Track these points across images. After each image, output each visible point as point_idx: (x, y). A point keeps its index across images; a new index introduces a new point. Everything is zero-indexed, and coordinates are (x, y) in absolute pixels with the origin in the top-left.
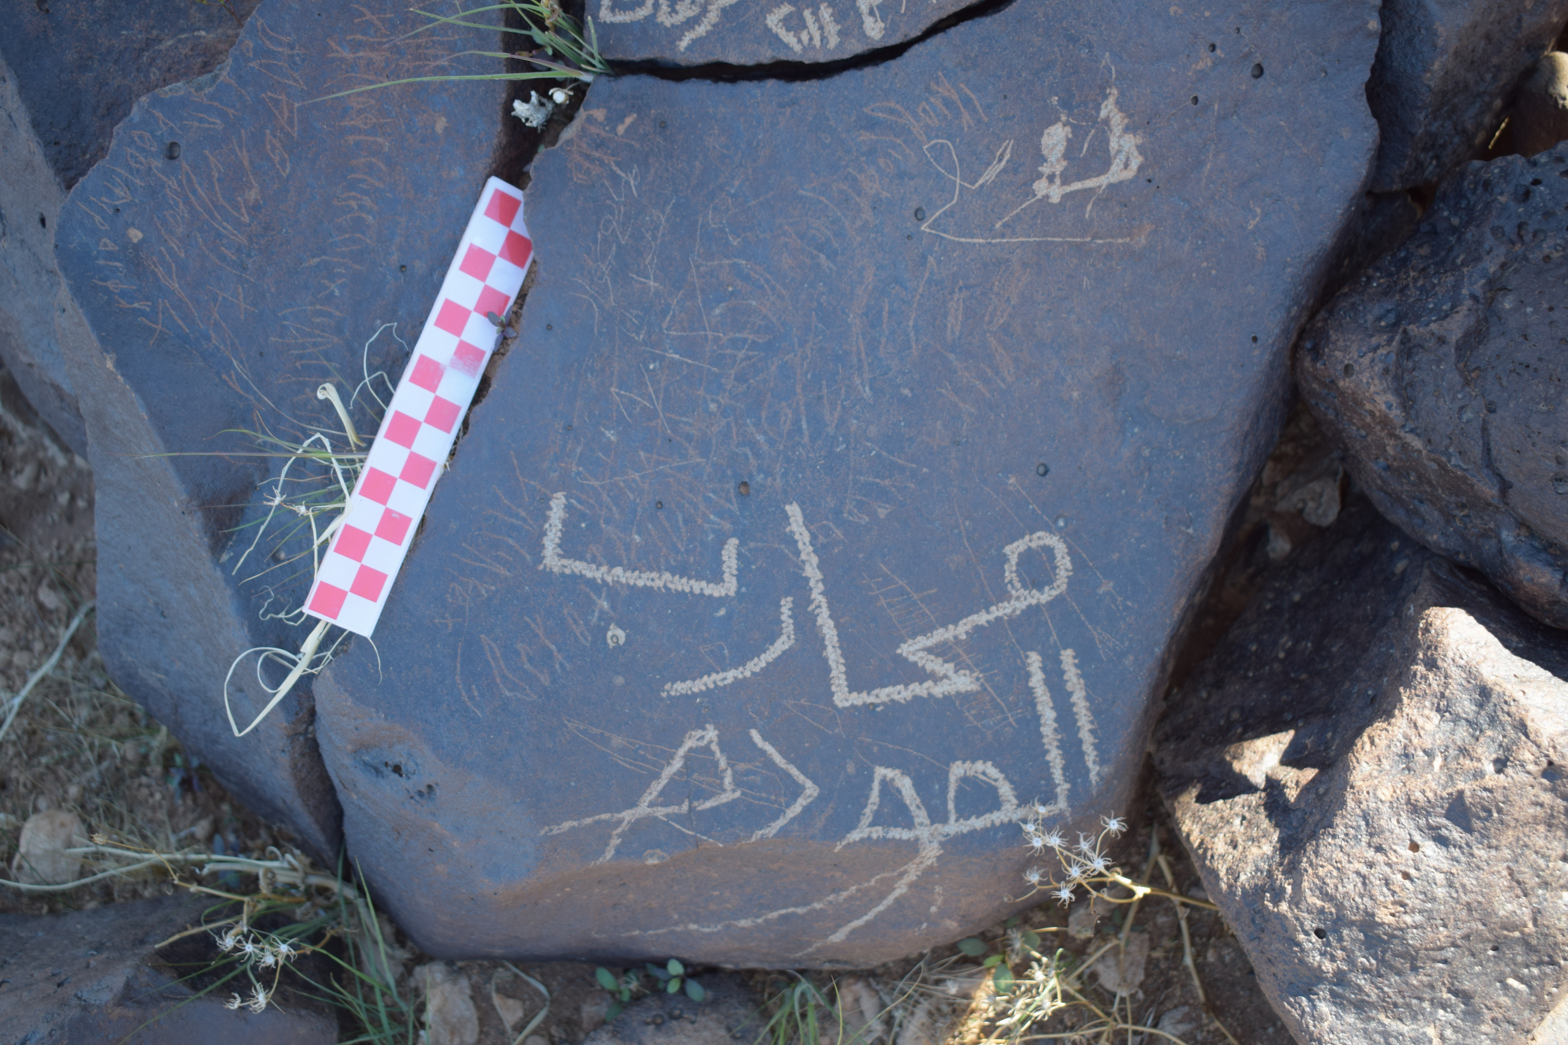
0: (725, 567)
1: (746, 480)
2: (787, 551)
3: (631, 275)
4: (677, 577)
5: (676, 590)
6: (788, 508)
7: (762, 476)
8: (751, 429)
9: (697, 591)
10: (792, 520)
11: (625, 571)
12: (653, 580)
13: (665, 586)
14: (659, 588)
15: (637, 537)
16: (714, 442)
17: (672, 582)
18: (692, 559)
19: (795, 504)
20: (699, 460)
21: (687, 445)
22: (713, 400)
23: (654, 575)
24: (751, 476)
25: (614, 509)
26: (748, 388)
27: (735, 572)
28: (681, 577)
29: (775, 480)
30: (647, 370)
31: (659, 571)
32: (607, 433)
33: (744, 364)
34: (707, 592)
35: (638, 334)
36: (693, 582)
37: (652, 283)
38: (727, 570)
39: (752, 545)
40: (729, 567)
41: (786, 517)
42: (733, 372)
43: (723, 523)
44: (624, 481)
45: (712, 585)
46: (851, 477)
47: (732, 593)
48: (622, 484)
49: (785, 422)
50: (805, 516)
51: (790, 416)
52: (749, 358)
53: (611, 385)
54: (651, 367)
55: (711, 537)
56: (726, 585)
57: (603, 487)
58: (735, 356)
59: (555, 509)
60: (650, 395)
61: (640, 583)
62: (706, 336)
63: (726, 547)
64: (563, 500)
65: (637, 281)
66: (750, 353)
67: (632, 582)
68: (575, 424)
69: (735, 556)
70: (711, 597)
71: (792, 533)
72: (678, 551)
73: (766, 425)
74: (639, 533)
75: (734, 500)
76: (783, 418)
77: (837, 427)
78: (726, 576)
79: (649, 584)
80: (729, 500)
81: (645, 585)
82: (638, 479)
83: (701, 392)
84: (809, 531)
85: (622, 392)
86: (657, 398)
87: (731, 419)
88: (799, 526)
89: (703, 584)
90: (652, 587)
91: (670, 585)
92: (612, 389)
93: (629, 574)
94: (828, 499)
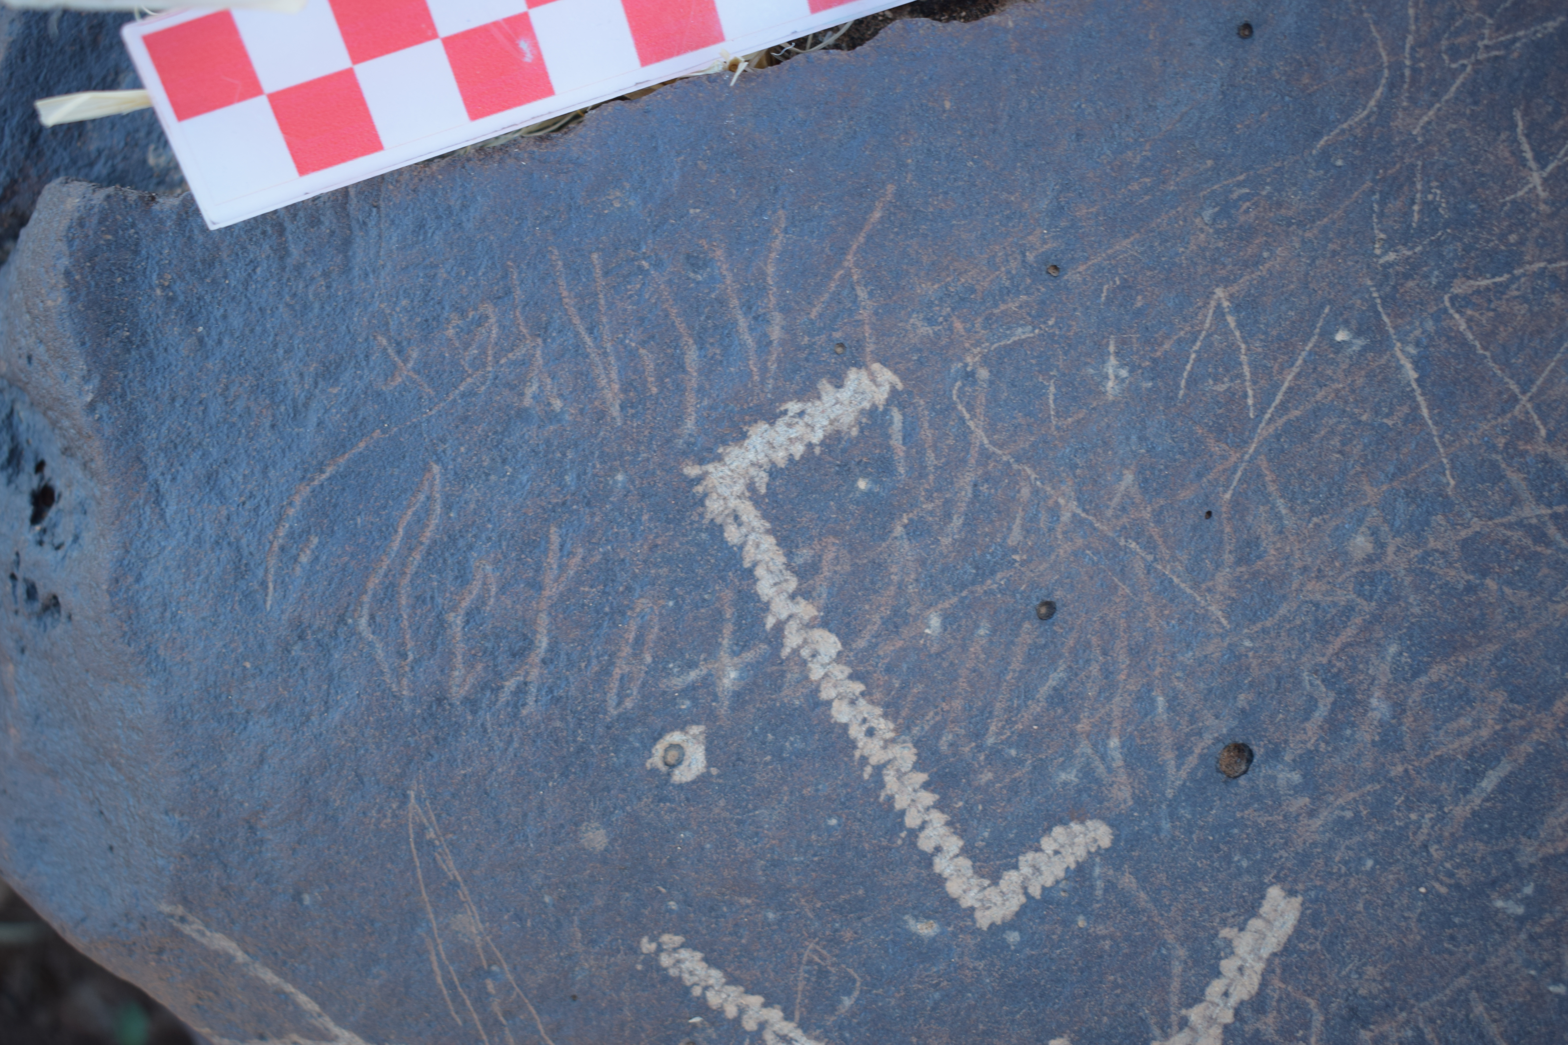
0: (1027, 859)
1: (1259, 752)
2: (1177, 968)
3: (1518, 115)
4: (922, 777)
5: (891, 799)
6: (1275, 893)
7: (1296, 777)
8: (1382, 670)
9: (926, 843)
10: (1255, 924)
11: (839, 658)
12: (870, 733)
13: (879, 769)
14: (864, 760)
15: (935, 621)
16: (1283, 610)
17: (900, 775)
18: (987, 776)
19: (1297, 901)
20: (1215, 610)
21: (1228, 558)
22: (1374, 532)
23: (885, 727)
24: (1275, 753)
25: (957, 522)
26: (1470, 588)
27: (1035, 891)
28: (926, 786)
29: (1312, 814)
30: (1327, 334)
31: (904, 729)
32: (1113, 361)
33: (1516, 535)
34: (941, 865)
35: (1390, 245)
36: (938, 818)
37: (1536, 179)
38: (1025, 870)
39: (1128, 881)
40: (1037, 869)
41: (1252, 909)
42: (1477, 525)
43: (1123, 777)
44: (1036, 492)
45: (965, 863)
46: (1462, 981)
47: (983, 920)
48: (1025, 492)
49: (1460, 734)
50: (1288, 948)
51: (1485, 733)
52: (1541, 537)
53: (1226, 282)
54: (1341, 336)
55: (1070, 776)
56: (992, 893)
57: (985, 456)
58: (1516, 501)
59: (845, 394)
60: (1277, 386)
61: (841, 713)
62: (1514, 400)
63: (1076, 827)
64: (881, 396)
65: (1515, 140)
66: (1552, 530)
67: (827, 693)
68: (1072, 276)
69: (1071, 862)
70: (939, 881)
71: (1229, 949)
72: (978, 735)
73: (1416, 696)
74: (948, 619)
75: (1192, 760)
76: (1465, 722)
77: (1547, 860)
78: (1010, 879)
79: (856, 732)
80: (1182, 751)
81: (845, 727)
82: (1066, 517)
83: (1371, 493)
84: (1264, 983)
85: (1231, 320)
86: (1283, 407)
87: (1368, 607)
88: (1255, 951)
89: (954, 844)
90: (853, 744)
91: (890, 778)
92: (1219, 292)
93: (841, 672)
94: (1370, 970)
